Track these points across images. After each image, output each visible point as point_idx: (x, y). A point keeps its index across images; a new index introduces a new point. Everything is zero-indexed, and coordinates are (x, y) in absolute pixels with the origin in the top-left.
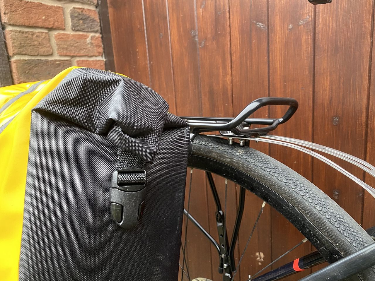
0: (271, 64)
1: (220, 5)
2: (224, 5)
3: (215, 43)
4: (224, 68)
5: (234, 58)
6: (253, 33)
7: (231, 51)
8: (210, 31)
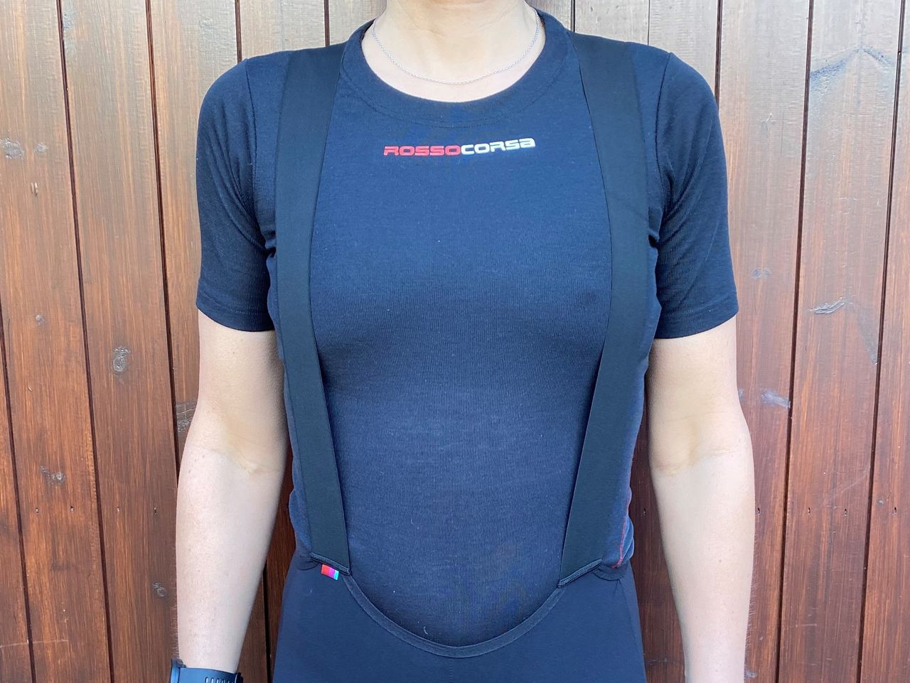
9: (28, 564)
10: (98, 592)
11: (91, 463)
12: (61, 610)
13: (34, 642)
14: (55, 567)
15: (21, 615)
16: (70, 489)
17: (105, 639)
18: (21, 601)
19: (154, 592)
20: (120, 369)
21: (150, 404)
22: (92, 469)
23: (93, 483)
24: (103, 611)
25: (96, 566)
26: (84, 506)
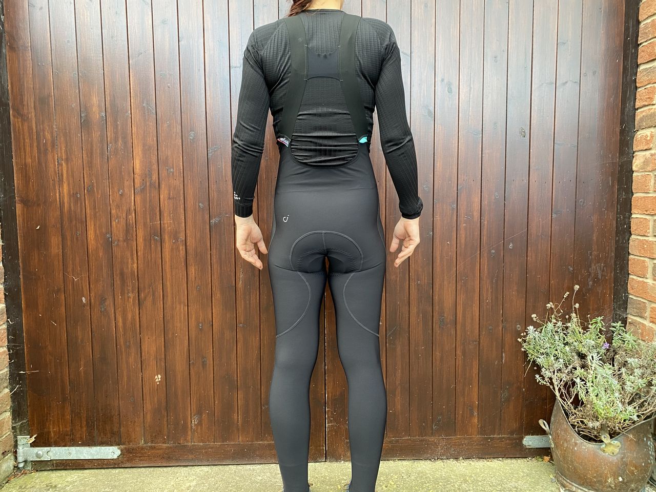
0: (163, 259)
1: (130, 222)
2: (133, 223)
3: (125, 244)
4: (132, 259)
5: (139, 254)
6: (152, 242)
7: (137, 250)
8: (121, 236)
9: (161, 197)
10: (182, 206)
11: (182, 166)
12: (170, 212)
13: (162, 222)
14: (169, 198)
15: (158, 213)
16: (175, 174)
17: (183, 221)
18: (158, 209)
19: (199, 206)
20: (191, 138)
21: (200, 148)
22: (182, 168)
23: (182, 172)
24: (183, 212)
25: (182, 198)
26: (179, 179)
